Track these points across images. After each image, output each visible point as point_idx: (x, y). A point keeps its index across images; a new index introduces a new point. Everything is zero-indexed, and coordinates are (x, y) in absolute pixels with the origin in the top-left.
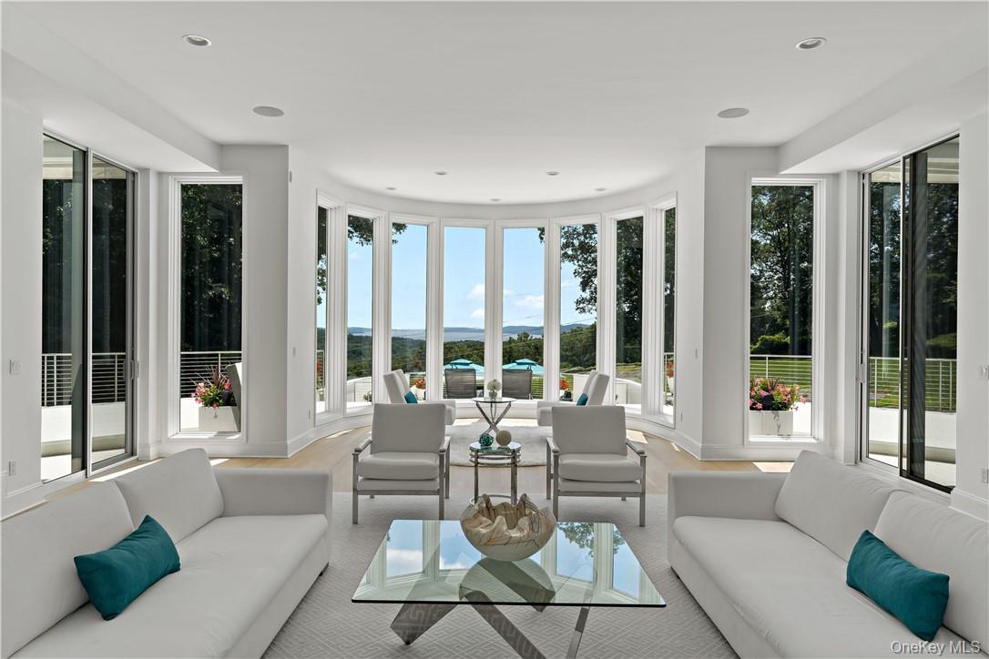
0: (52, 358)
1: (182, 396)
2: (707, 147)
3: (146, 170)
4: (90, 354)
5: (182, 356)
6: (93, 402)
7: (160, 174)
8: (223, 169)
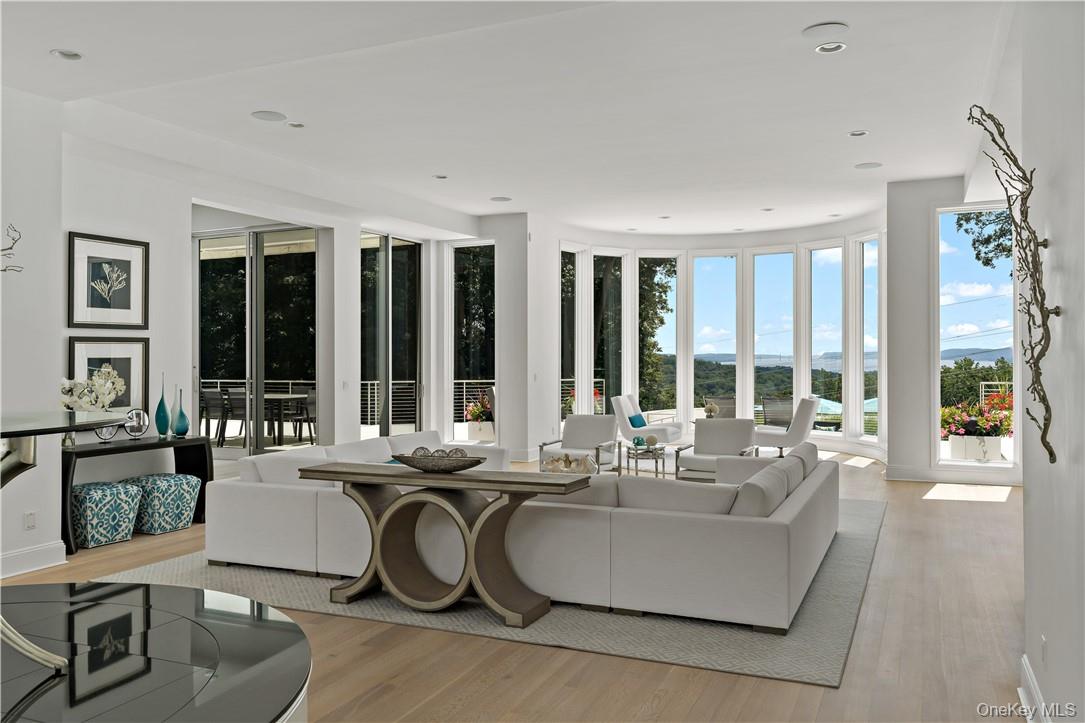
0: (373, 385)
1: (455, 421)
2: (889, 184)
3: (428, 241)
4: (391, 382)
5: (455, 384)
6: (393, 423)
7: (439, 243)
8: (481, 235)
